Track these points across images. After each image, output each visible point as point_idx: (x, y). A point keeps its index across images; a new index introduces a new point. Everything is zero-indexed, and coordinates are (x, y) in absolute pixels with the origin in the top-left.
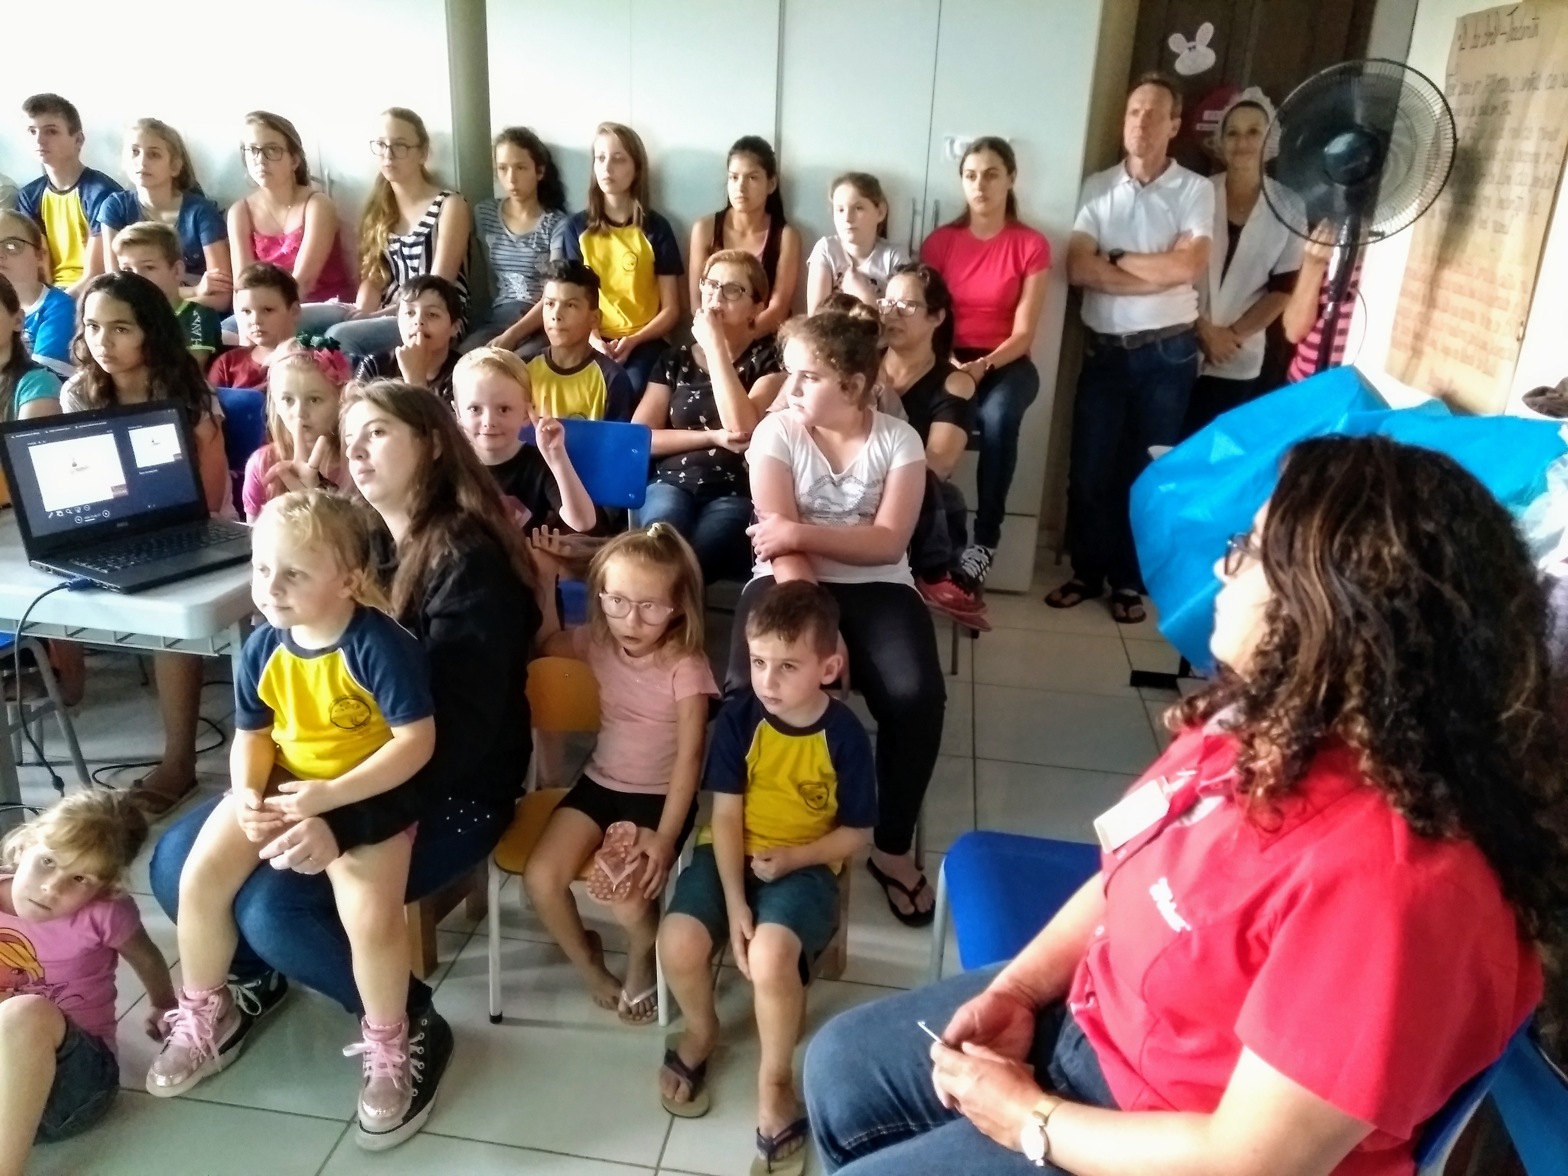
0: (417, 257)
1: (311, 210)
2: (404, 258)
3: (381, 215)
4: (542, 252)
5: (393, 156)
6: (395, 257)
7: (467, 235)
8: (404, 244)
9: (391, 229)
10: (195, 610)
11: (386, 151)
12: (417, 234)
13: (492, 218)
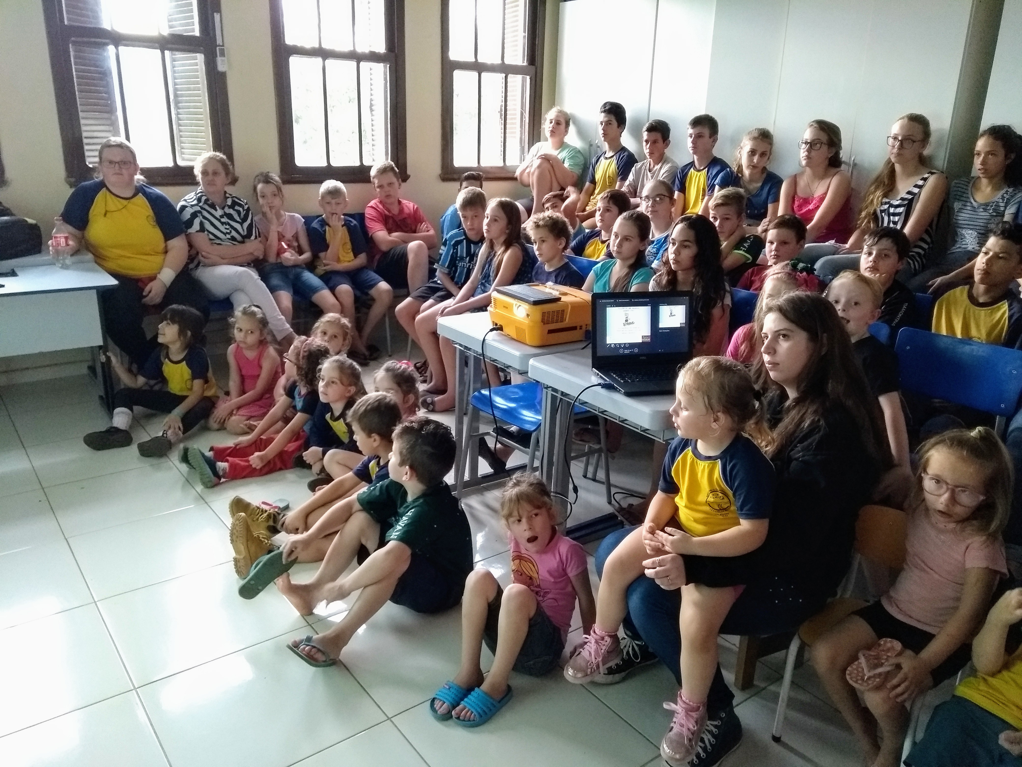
0: (899, 214)
1: (834, 182)
2: (889, 215)
3: (882, 185)
4: (996, 216)
5: (901, 147)
6: (883, 214)
7: (942, 200)
8: (891, 206)
9: (885, 195)
10: (656, 413)
11: (897, 144)
12: (902, 199)
13: (963, 190)
